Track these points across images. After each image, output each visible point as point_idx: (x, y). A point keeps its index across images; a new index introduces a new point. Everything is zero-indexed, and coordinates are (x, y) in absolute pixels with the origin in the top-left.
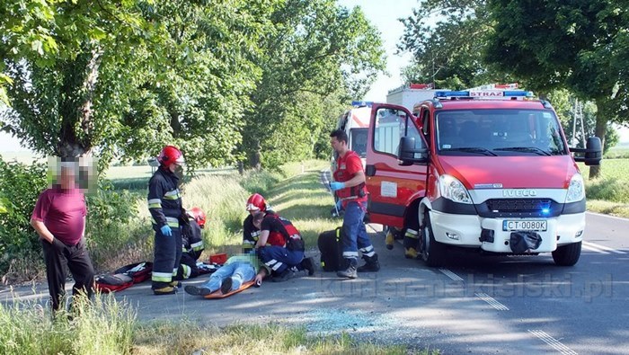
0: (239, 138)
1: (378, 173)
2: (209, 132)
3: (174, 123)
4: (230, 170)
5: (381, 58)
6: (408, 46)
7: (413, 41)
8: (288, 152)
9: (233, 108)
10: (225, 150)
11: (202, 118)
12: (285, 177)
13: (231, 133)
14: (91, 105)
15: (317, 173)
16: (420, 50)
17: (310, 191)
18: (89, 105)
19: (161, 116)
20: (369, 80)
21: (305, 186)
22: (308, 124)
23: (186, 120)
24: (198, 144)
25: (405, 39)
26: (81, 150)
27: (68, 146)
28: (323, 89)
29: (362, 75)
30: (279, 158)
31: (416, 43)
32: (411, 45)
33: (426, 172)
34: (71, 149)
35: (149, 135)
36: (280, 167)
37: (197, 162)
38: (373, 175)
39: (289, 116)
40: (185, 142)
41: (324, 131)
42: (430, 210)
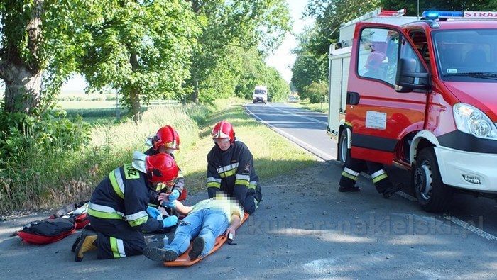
0: (188, 74)
1: (362, 101)
2: (162, 69)
3: (133, 60)
4: (175, 103)
5: (289, 22)
6: (310, 13)
7: (314, 10)
8: (218, 90)
9: (183, 48)
10: (176, 83)
11: (158, 55)
12: (216, 109)
13: (182, 70)
14: (41, 23)
15: (239, 107)
16: (320, 16)
17: (243, 120)
18: (36, 23)
19: (122, 53)
20: (280, 38)
21: (237, 116)
22: (233, 71)
23: (142, 58)
24: (152, 78)
25: (309, 8)
26: (28, 73)
27: (14, 68)
28: (246, 44)
29: (275, 34)
30: (212, 96)
31: (317, 11)
32: (313, 12)
33: (425, 100)
34: (16, 72)
35: (111, 69)
36: (212, 102)
37: (152, 95)
38: (356, 104)
39: (219, 65)
40: (141, 75)
41: (242, 77)
42: (435, 146)
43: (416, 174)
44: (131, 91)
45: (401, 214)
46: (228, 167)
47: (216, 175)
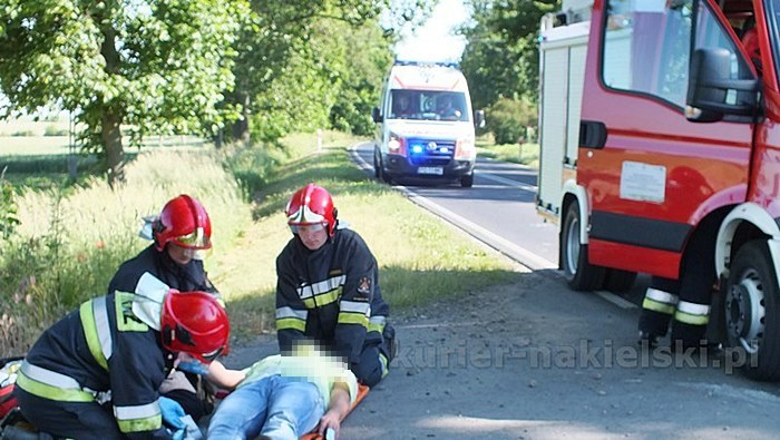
1: (612, 141)
2: (172, 67)
3: (107, 50)
4: (199, 144)
8: (293, 115)
10: (203, 101)
11: (164, 36)
12: (289, 156)
13: (215, 70)
15: (340, 151)
19: (84, 33)
22: (325, 72)
23: (128, 44)
24: (151, 89)
28: (355, 15)
30: (279, 128)
33: (748, 140)
35: (58, 67)
36: (280, 140)
37: (149, 125)
38: (601, 146)
39: (297, 59)
40: (126, 83)
41: (345, 86)
42: (771, 237)
43: (729, 298)
44: (104, 117)
45: (697, 386)
46: (323, 286)
47: (297, 304)
